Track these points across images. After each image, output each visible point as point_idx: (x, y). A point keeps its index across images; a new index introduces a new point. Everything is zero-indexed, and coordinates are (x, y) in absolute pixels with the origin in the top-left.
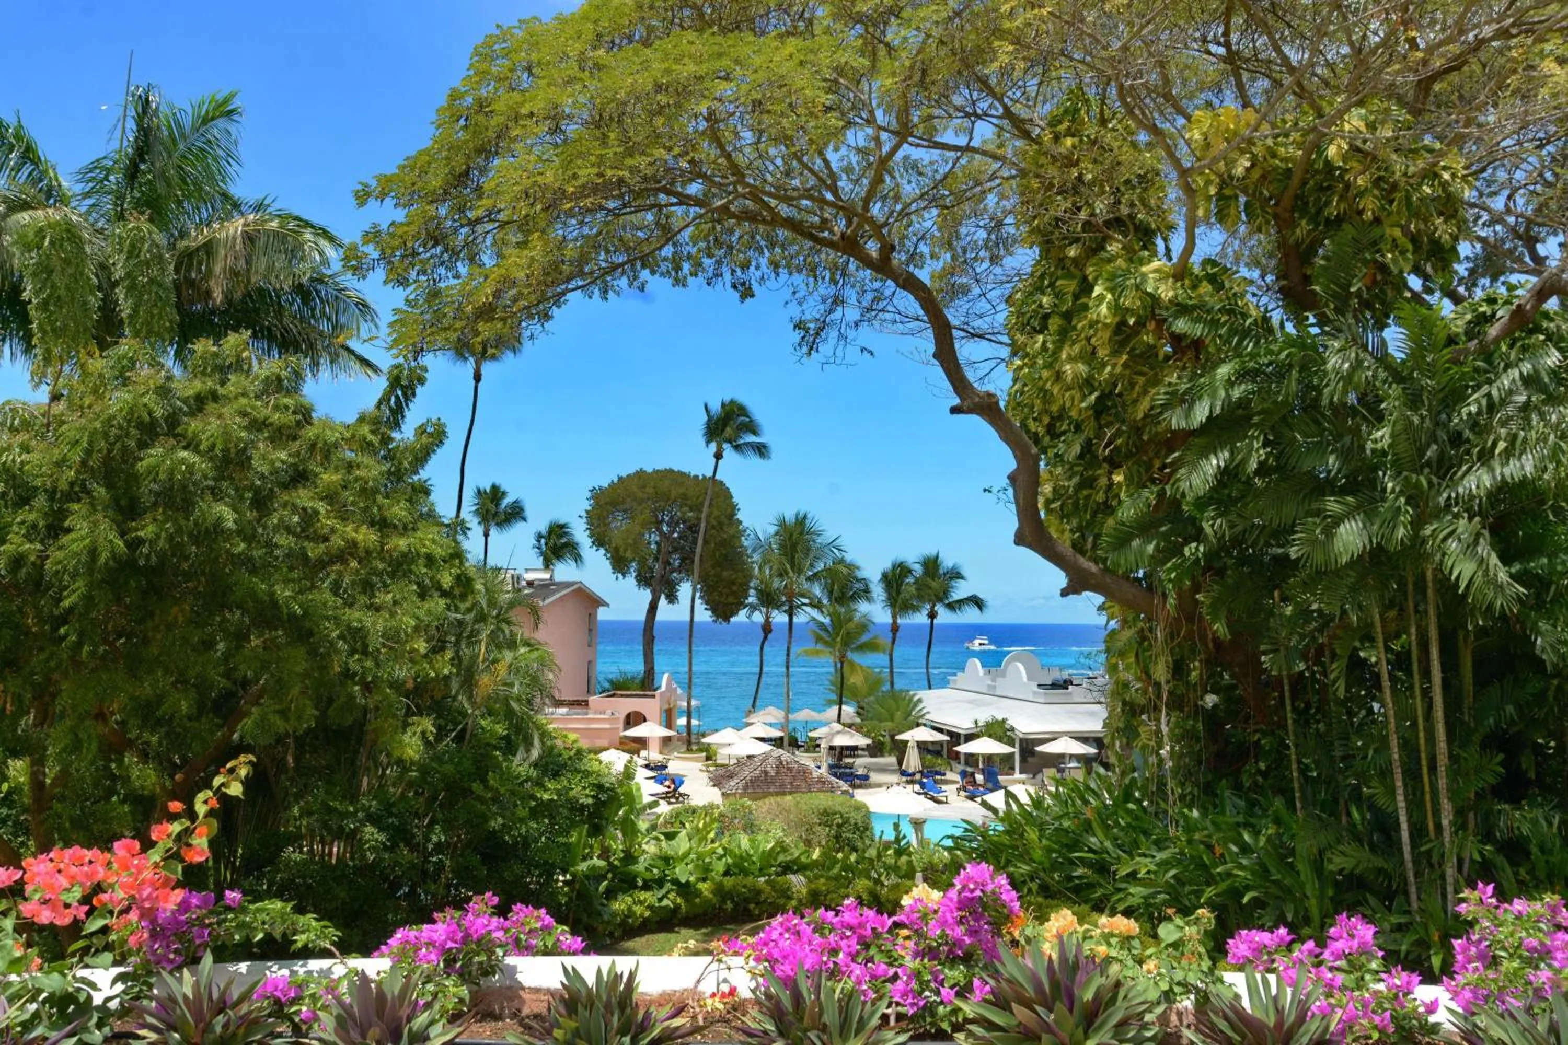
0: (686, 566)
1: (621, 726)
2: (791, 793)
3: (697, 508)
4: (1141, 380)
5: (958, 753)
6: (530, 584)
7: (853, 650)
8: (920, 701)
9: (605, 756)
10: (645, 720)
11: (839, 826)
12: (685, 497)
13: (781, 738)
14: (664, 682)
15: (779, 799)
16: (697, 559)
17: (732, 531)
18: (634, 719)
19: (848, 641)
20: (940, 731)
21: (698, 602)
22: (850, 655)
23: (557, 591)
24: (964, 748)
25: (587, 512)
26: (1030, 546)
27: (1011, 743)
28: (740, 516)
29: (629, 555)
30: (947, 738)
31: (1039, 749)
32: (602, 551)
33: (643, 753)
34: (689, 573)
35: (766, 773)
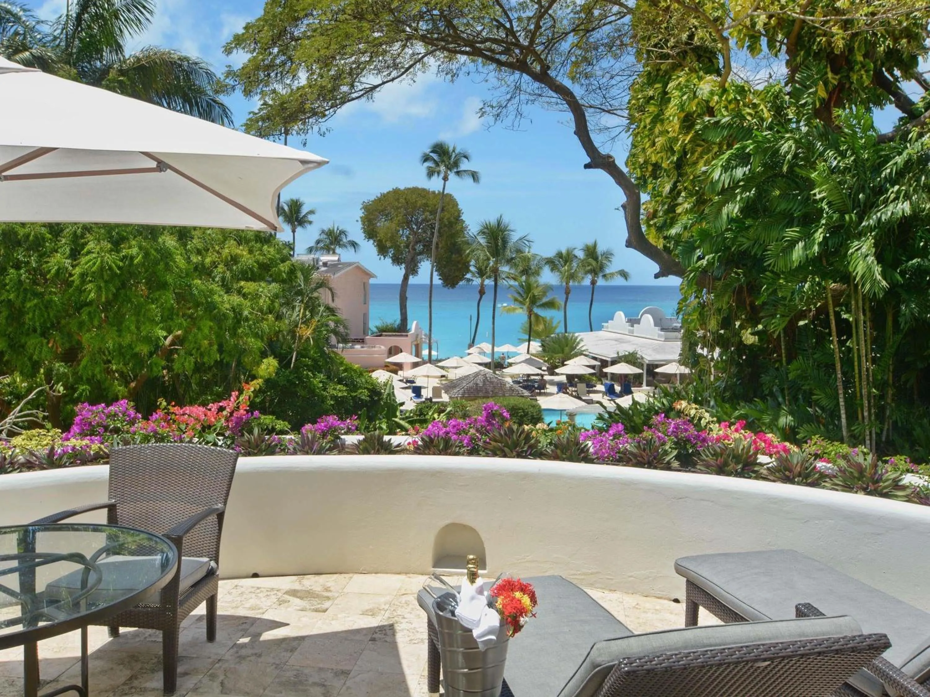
0: (427, 250)
1: (386, 355)
2: (492, 397)
3: (433, 212)
4: (700, 149)
5: (606, 373)
6: (325, 264)
7: (538, 306)
8: (582, 340)
9: (374, 375)
10: (401, 352)
11: (521, 416)
12: (426, 205)
13: (490, 363)
14: (413, 326)
15: (484, 400)
16: (433, 247)
17: (459, 228)
18: (394, 351)
19: (534, 301)
20: (595, 359)
21: (435, 274)
22: (536, 310)
23: (342, 268)
24: (609, 370)
25: (361, 218)
26: (635, 248)
27: (640, 366)
28: (463, 217)
29: (388, 244)
30: (599, 363)
31: (658, 370)
32: (371, 241)
33: (400, 373)
34: (429, 256)
35: (477, 384)
